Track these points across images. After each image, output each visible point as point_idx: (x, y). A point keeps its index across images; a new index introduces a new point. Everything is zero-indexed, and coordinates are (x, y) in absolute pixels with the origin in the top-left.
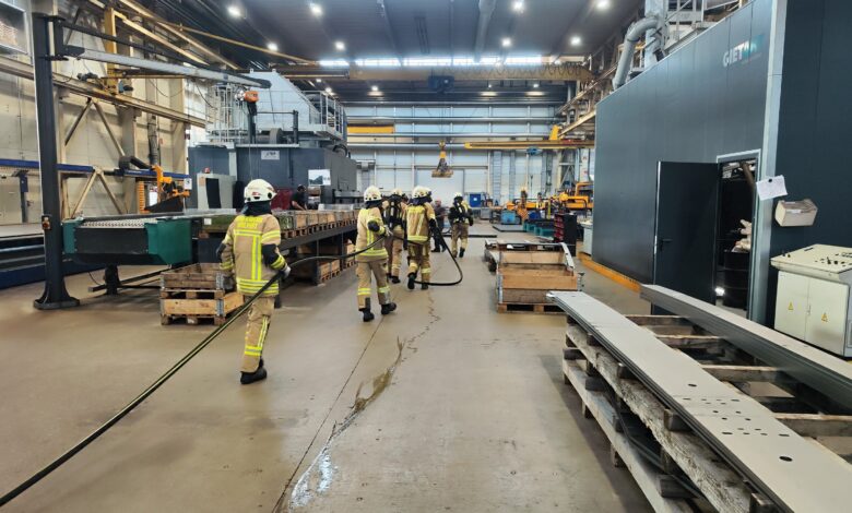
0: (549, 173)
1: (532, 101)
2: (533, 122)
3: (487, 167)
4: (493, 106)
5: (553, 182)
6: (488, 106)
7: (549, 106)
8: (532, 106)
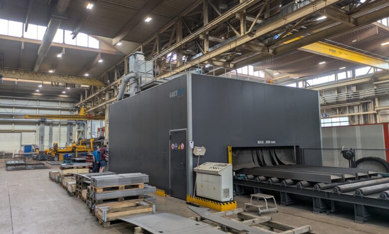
0: (71, 134)
1: (62, 99)
2: (62, 110)
3: (35, 131)
4: (40, 100)
5: (73, 139)
6: (37, 100)
7: (71, 102)
8: (62, 102)
